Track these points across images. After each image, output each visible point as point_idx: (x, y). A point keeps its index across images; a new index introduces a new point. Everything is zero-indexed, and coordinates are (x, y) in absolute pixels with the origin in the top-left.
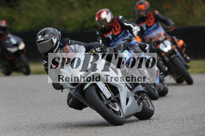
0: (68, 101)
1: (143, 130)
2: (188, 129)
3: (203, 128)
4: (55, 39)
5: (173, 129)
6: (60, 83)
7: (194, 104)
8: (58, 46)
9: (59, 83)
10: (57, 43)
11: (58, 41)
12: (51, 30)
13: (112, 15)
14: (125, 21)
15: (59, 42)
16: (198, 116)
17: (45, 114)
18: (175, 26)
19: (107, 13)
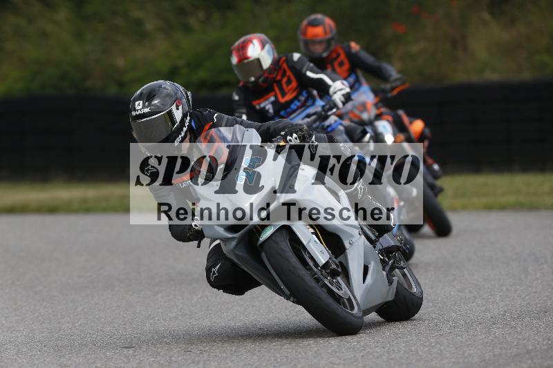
0: (208, 270)
1: (333, 364)
2: (453, 360)
3: (494, 356)
4: (178, 109)
5: (414, 361)
6: (193, 224)
7: (470, 292)
8: (185, 129)
9: (191, 225)
10: (182, 121)
11: (184, 116)
12: (168, 87)
13: (275, 51)
14: (309, 66)
15: (188, 118)
16: (480, 324)
17: (68, 323)
18: (403, 83)
19: (263, 47)
